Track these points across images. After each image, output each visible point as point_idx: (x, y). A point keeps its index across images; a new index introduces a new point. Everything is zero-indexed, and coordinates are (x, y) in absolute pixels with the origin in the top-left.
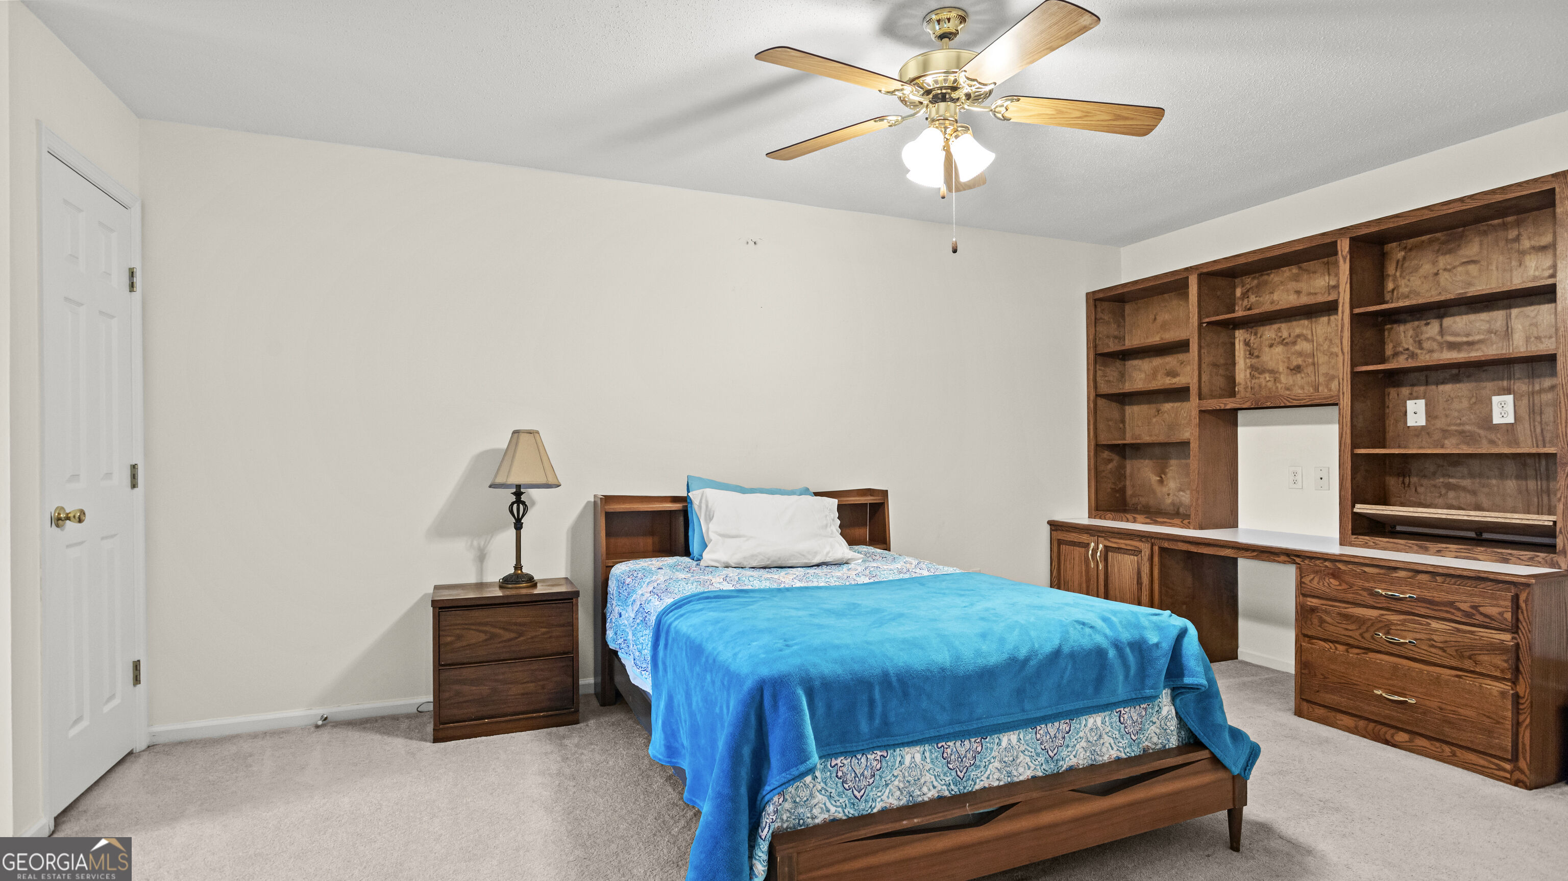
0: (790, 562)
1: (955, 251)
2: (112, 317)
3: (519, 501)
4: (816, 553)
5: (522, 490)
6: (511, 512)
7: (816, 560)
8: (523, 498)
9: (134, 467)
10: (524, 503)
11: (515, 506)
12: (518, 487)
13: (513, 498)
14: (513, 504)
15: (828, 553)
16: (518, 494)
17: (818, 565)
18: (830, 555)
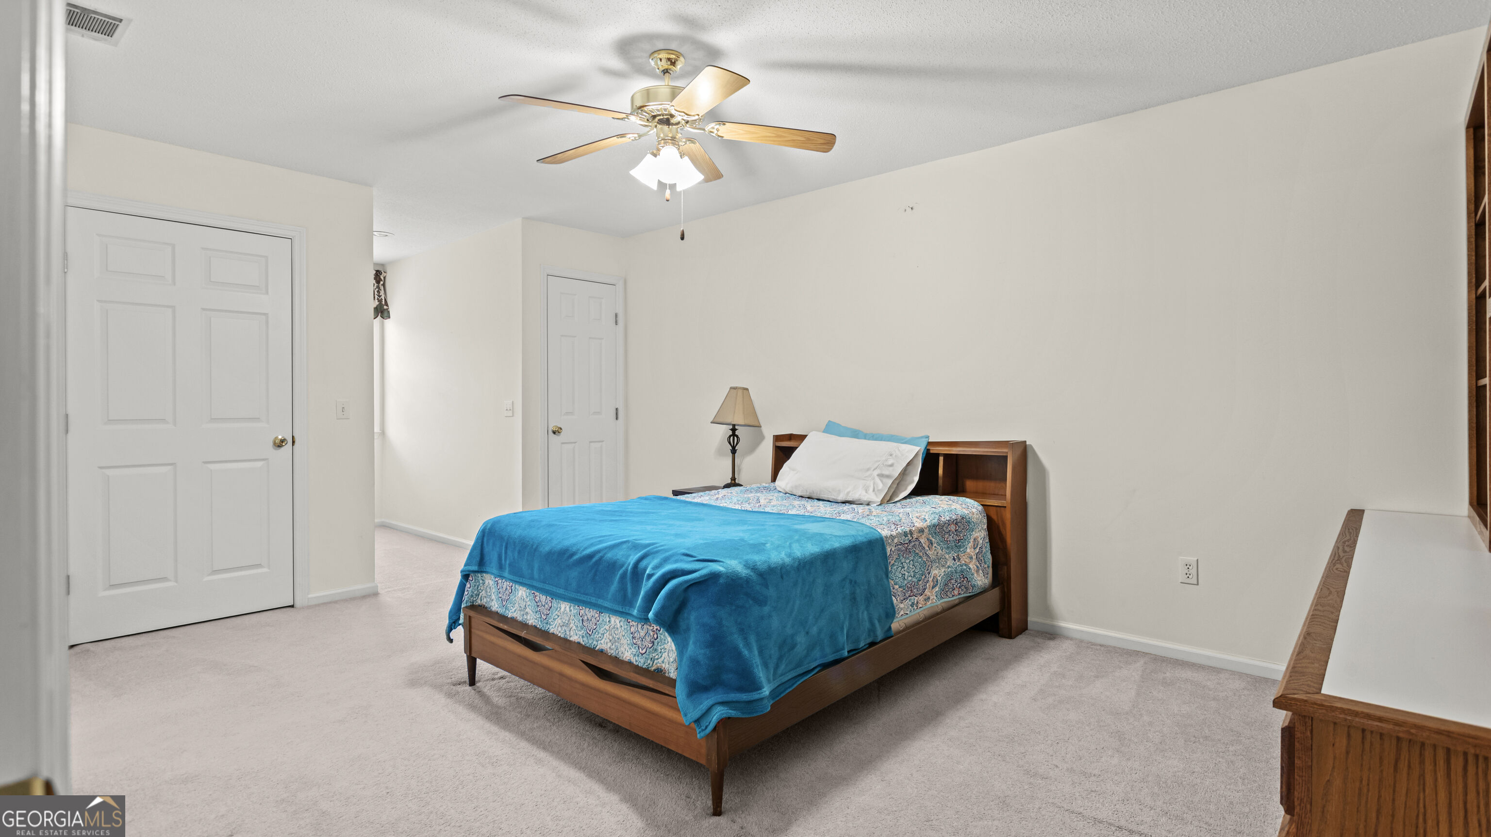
0: (822, 495)
1: (682, 238)
2: (602, 339)
3: (734, 435)
4: (839, 492)
5: (736, 427)
6: (730, 443)
7: (841, 498)
8: (737, 433)
9: (617, 409)
10: (737, 437)
11: (732, 438)
12: (734, 425)
13: (731, 433)
14: (730, 437)
15: (848, 493)
16: (734, 430)
17: (843, 503)
18: (850, 494)
